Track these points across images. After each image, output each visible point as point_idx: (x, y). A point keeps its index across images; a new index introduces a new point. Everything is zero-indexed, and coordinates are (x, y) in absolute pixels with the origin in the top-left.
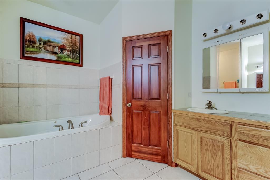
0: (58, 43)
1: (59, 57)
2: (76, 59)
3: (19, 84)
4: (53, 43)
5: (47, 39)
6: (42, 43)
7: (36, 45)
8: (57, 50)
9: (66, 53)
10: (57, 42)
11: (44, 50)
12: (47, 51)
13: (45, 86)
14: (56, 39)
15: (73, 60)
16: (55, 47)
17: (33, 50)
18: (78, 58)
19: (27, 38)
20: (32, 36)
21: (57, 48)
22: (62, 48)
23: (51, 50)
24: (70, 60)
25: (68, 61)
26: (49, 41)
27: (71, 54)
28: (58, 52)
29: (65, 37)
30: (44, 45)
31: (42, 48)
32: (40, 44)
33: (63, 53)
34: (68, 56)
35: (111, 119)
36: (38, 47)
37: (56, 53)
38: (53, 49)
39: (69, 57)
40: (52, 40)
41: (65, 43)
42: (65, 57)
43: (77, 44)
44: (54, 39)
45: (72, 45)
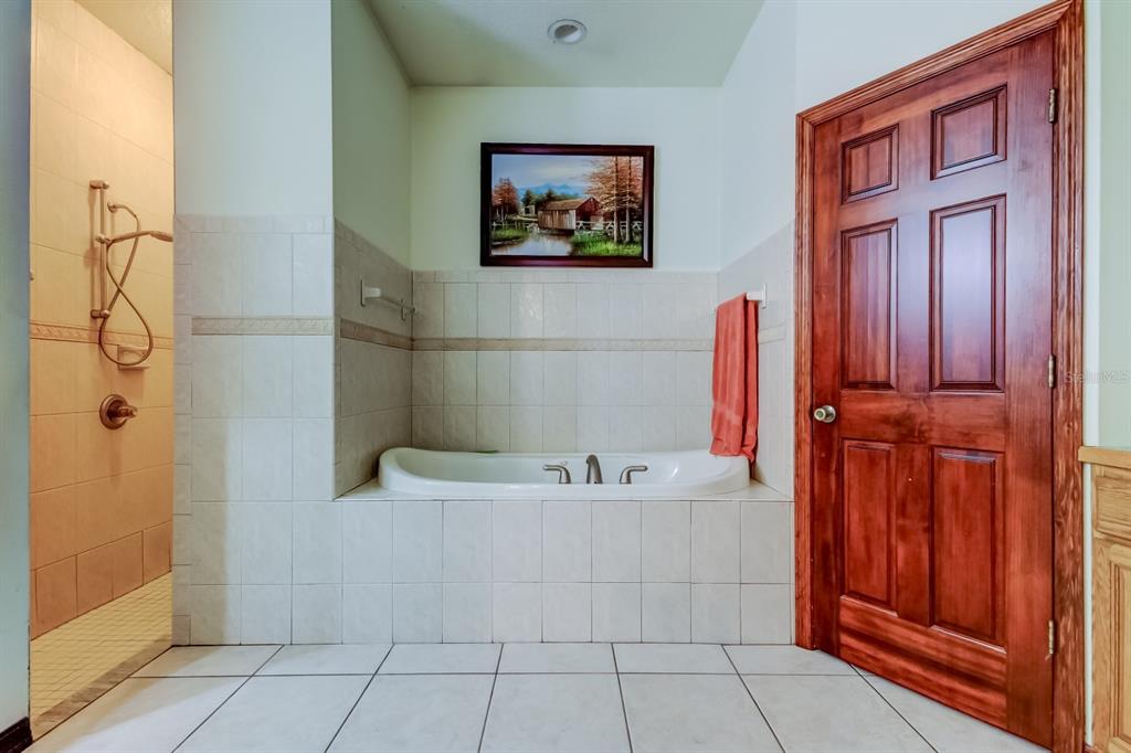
0: (576, 196)
1: (577, 245)
2: (632, 241)
3: (479, 340)
4: (560, 200)
5: (544, 192)
6: (533, 208)
7: (519, 217)
8: (571, 221)
9: (599, 225)
10: (571, 193)
11: (537, 230)
12: (545, 229)
13: (540, 345)
14: (569, 184)
15: (621, 247)
16: (566, 211)
17: (509, 233)
18: (637, 239)
19: (497, 200)
20: (508, 190)
21: (573, 213)
22: (586, 212)
23: (556, 225)
24: (610, 248)
25: (605, 254)
26: (550, 197)
27: (615, 227)
28: (574, 227)
29: (596, 171)
30: (536, 213)
31: (531, 222)
32: (527, 211)
33: (589, 228)
34: (606, 234)
35: (754, 475)
36: (521, 221)
37: (568, 233)
38: (561, 221)
39: (607, 237)
40: (558, 193)
41: (594, 194)
42: (594, 242)
43: (635, 187)
44: (565, 187)
45: (617, 195)
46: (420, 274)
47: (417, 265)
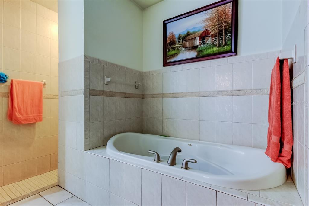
0: (199, 31)
1: (199, 52)
2: (226, 44)
4: (192, 34)
5: (186, 33)
6: (181, 40)
7: (176, 46)
8: (197, 42)
9: (209, 41)
10: (197, 30)
11: (183, 49)
12: (186, 48)
14: (196, 27)
15: (220, 48)
16: (195, 38)
17: (173, 52)
18: (229, 42)
19: (168, 41)
20: (173, 36)
21: (198, 38)
22: (203, 37)
23: (191, 45)
24: (215, 49)
25: (212, 53)
26: (188, 34)
27: (217, 40)
28: (198, 44)
29: (208, 17)
30: (183, 42)
31: (181, 46)
32: (179, 42)
33: (204, 43)
34: (213, 44)
36: (177, 47)
37: (195, 47)
38: (192, 43)
39: (213, 45)
40: (191, 31)
41: (208, 27)
42: (207, 49)
43: (227, 18)
44: (194, 28)
45: (218, 25)
46: (145, 73)
47: (144, 70)
